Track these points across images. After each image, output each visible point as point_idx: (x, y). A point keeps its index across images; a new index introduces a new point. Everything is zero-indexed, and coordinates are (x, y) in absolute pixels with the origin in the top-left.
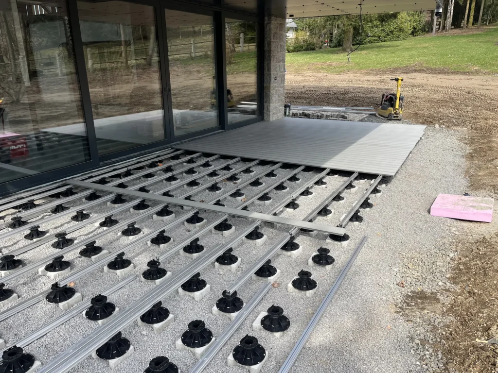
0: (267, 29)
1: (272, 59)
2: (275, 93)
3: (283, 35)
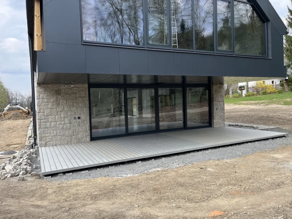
0: (212, 89)
1: (214, 101)
2: (217, 115)
3: (222, 91)
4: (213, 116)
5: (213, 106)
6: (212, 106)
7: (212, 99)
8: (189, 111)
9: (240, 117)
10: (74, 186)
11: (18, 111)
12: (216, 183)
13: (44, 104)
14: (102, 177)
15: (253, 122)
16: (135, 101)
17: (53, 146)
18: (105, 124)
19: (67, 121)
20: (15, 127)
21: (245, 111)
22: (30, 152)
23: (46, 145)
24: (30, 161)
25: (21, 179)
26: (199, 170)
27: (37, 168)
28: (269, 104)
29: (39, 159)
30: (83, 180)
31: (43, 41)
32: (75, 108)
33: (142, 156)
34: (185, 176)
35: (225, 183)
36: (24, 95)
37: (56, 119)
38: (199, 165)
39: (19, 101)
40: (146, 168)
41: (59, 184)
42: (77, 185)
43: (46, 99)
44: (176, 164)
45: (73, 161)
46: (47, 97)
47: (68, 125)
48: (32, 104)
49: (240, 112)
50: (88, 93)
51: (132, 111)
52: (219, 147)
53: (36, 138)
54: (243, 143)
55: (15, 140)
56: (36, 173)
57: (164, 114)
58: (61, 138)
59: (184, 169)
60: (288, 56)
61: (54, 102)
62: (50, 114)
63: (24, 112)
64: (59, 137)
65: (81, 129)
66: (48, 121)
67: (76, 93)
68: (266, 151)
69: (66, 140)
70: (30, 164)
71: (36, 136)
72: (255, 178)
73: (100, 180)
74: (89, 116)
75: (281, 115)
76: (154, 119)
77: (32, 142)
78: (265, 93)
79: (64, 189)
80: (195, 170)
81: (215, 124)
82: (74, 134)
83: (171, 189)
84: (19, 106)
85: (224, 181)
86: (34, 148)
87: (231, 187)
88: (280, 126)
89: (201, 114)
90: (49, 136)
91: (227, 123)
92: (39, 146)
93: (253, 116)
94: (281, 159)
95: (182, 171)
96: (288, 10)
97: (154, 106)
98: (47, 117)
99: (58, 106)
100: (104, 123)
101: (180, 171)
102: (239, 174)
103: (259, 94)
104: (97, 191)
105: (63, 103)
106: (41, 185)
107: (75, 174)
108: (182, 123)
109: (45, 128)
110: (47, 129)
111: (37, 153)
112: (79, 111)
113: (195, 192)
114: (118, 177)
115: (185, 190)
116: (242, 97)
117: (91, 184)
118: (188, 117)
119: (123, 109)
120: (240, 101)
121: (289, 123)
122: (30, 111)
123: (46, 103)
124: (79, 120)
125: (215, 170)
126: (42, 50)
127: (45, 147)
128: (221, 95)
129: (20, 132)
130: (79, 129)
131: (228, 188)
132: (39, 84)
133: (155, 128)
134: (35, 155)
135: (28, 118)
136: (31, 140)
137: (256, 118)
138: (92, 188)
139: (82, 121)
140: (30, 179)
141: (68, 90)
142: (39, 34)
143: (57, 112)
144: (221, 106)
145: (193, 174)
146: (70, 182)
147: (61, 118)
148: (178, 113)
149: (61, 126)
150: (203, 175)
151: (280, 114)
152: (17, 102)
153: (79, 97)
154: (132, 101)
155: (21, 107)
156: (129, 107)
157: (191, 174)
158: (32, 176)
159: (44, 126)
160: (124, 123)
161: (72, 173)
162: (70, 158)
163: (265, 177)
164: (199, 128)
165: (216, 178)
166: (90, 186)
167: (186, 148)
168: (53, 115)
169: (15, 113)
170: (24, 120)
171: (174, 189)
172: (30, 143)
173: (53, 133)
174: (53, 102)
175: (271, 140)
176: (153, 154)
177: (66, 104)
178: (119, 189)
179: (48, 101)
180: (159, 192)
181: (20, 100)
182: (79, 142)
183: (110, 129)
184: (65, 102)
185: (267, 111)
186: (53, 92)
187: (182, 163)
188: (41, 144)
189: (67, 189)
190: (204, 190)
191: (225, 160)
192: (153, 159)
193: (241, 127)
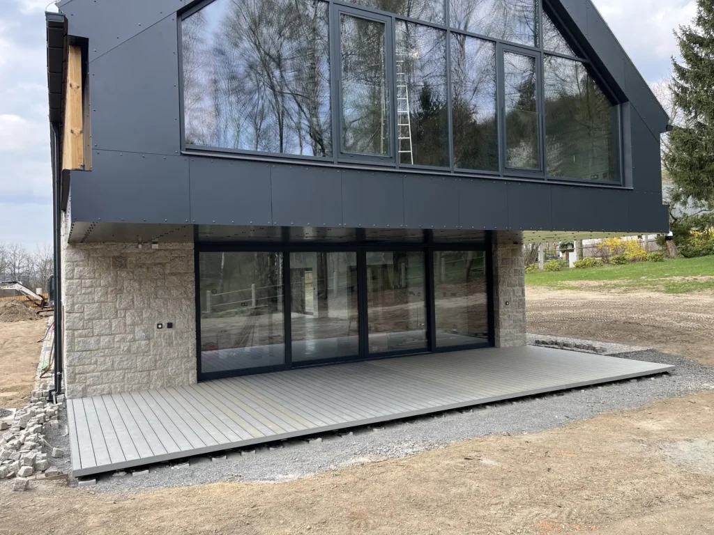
0: (494, 256)
1: (501, 283)
2: (507, 318)
3: (518, 259)
4: (498, 321)
5: (497, 294)
6: (495, 297)
7: (495, 280)
8: (441, 303)
9: (563, 322)
10: (152, 507)
11: (18, 298)
12: (502, 500)
13: (83, 291)
14: (225, 482)
15: (594, 335)
16: (310, 277)
17: (101, 395)
18: (235, 334)
19: (139, 332)
20: (9, 342)
21: (575, 307)
22: (45, 412)
23: (84, 394)
24: (44, 438)
25: (20, 488)
26: (462, 463)
27: (60, 456)
28: (631, 290)
29: (67, 431)
30: (175, 490)
31: (86, 146)
32: (162, 301)
33: (324, 425)
34: (426, 480)
35: (523, 499)
36: (33, 255)
37: (113, 329)
38: (463, 448)
39: (21, 271)
40: (333, 457)
41: (114, 503)
42: (161, 504)
43: (90, 278)
44: (406, 445)
45: (151, 438)
46: (92, 275)
47: (143, 342)
48: (53, 282)
49: (562, 308)
50: (193, 264)
51: (303, 301)
52: (511, 400)
53: (60, 376)
54: (568, 390)
55: (9, 377)
56: (60, 471)
57: (380, 309)
58: (125, 375)
59: (427, 460)
60: (673, 174)
61: (110, 285)
62: (97, 315)
63: (31, 300)
64: (118, 373)
65: (175, 353)
66: (93, 332)
67: (163, 265)
68: (622, 412)
69: (137, 381)
70: (45, 446)
71: (61, 370)
72: (595, 485)
73: (218, 490)
74: (194, 320)
75: (658, 318)
76: (355, 325)
77: (50, 386)
78: (621, 261)
79: (129, 516)
80: (453, 463)
81: (502, 340)
82: (155, 365)
83: (391, 517)
84: (20, 286)
85: (520, 493)
86: (55, 402)
87: (536, 510)
88: (657, 347)
89: (468, 312)
90: (93, 371)
91: (531, 336)
92: (68, 395)
93: (593, 318)
94: (656, 435)
95: (421, 465)
96: (673, 67)
97: (356, 288)
98: (90, 323)
99: (118, 296)
100: (231, 332)
101: (416, 466)
102: (558, 473)
103: (608, 263)
104: (209, 522)
105: (132, 290)
106: (71, 503)
107: (156, 474)
108: (424, 337)
109: (83, 351)
110: (88, 352)
111: (61, 415)
112: (170, 307)
113: (451, 523)
114: (264, 479)
115: (426, 518)
116: (568, 269)
117: (195, 500)
118: (438, 318)
119: (280, 296)
120: (562, 280)
121: (679, 337)
122: (47, 299)
123: (90, 290)
124: (170, 331)
125: (499, 464)
126: (84, 166)
127: (82, 397)
128: (515, 270)
129: (22, 355)
130: (168, 353)
131: (530, 513)
132: (72, 242)
133: (357, 348)
134: (56, 422)
135: (41, 316)
136: (47, 377)
137: (600, 325)
138: (198, 512)
139: (176, 333)
140: (42, 487)
141: (145, 258)
142: (77, 130)
143: (117, 312)
144: (517, 297)
145: (446, 475)
146: (142, 494)
147: (125, 325)
148: (414, 309)
149: (124, 347)
150: (470, 478)
151: (657, 315)
152: (15, 273)
153: (172, 274)
154: (302, 274)
155: (24, 289)
156: (294, 292)
157: (442, 474)
158: (50, 477)
159: (81, 344)
160: (280, 333)
161: (147, 471)
162: (145, 429)
163: (619, 482)
164: (465, 349)
165: (501, 487)
166: (193, 508)
167: (433, 403)
168: (106, 319)
169: (9, 305)
170: (31, 321)
171: (399, 515)
172: (45, 387)
173: (104, 362)
174: (106, 287)
175: (634, 384)
176: (350, 419)
177: (140, 290)
178: (266, 516)
179: (94, 285)
180: (362, 524)
181: (23, 267)
182: (170, 387)
183: (247, 349)
184: (136, 285)
185: (626, 308)
186: (108, 262)
187: (421, 443)
188: (72, 392)
189: (134, 517)
190: (473, 518)
191: (526, 437)
192: (351, 433)
193: (565, 348)
